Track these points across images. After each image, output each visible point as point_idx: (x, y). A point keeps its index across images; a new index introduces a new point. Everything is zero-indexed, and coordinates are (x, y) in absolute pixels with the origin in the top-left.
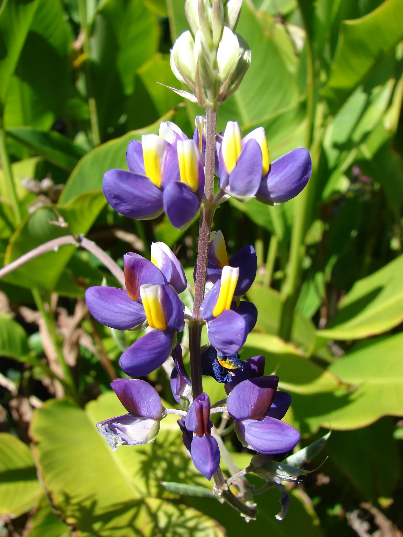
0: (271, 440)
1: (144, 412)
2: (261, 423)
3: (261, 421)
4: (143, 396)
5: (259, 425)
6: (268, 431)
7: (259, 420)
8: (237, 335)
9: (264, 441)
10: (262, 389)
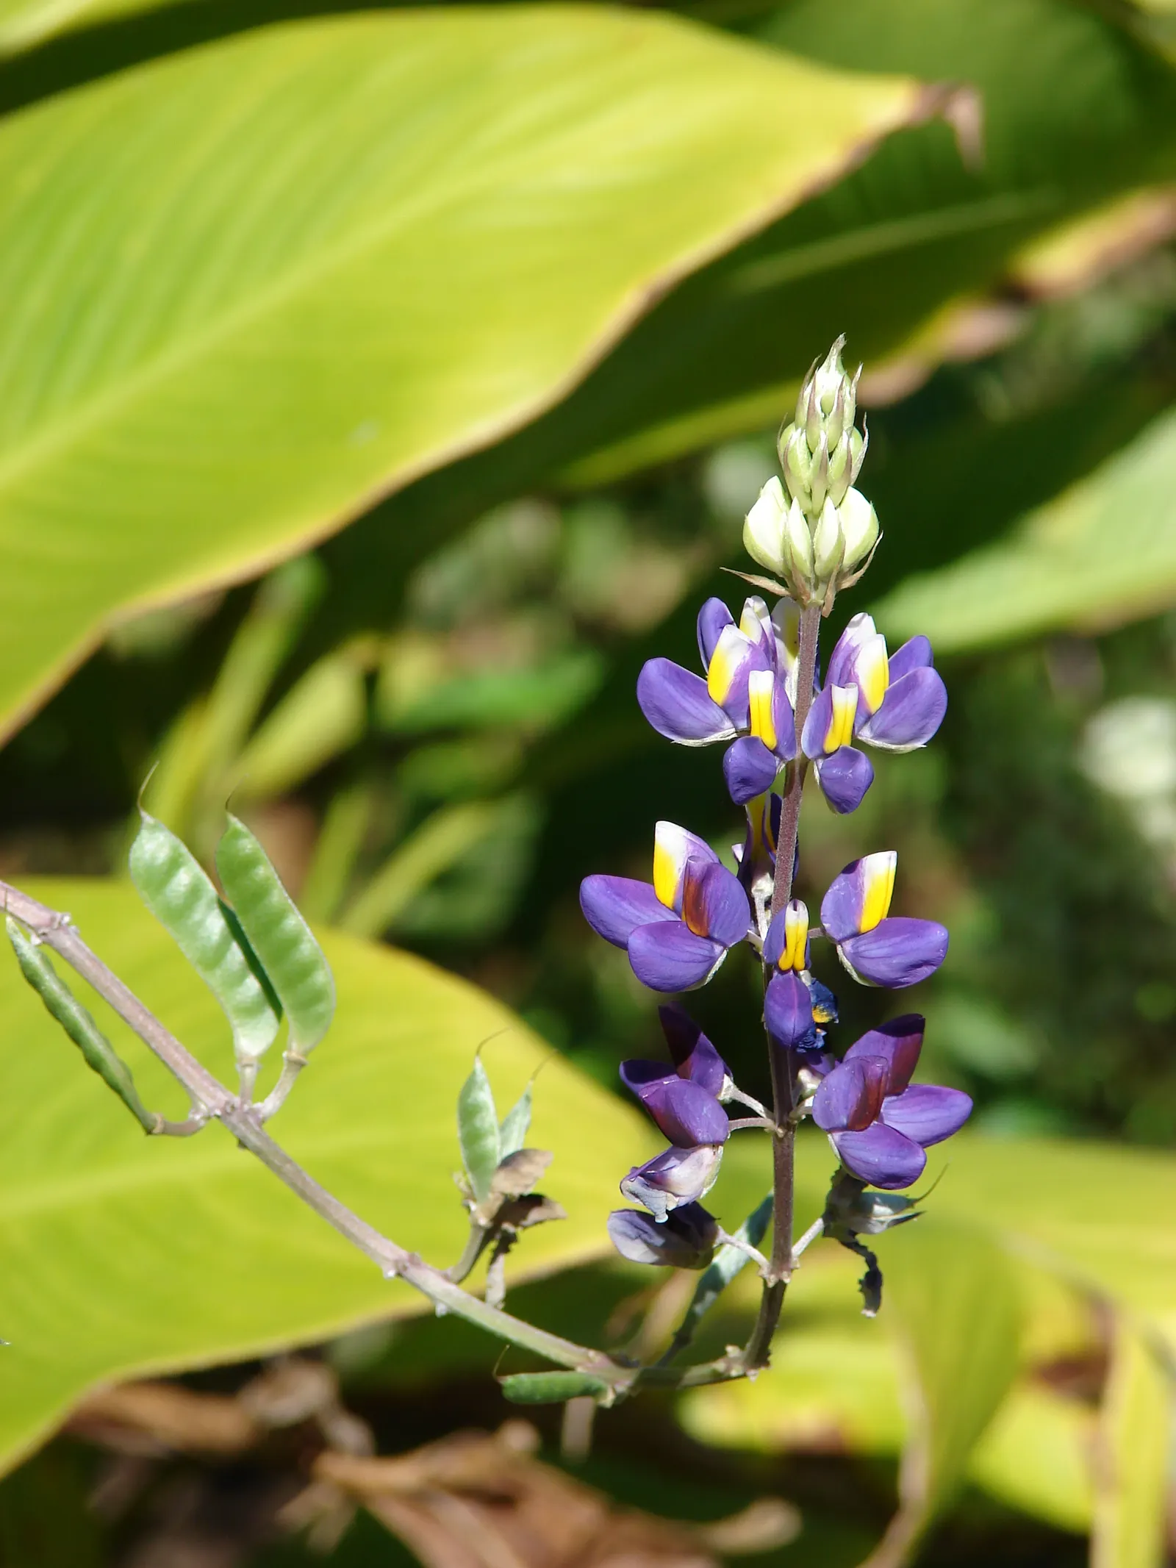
0: (933, 1120)
1: (701, 1135)
2: (901, 1100)
3: (900, 1097)
4: (691, 1108)
5: (898, 1104)
6: (918, 1108)
7: (897, 1094)
8: (939, 951)
9: (921, 1125)
10: (901, 1039)
